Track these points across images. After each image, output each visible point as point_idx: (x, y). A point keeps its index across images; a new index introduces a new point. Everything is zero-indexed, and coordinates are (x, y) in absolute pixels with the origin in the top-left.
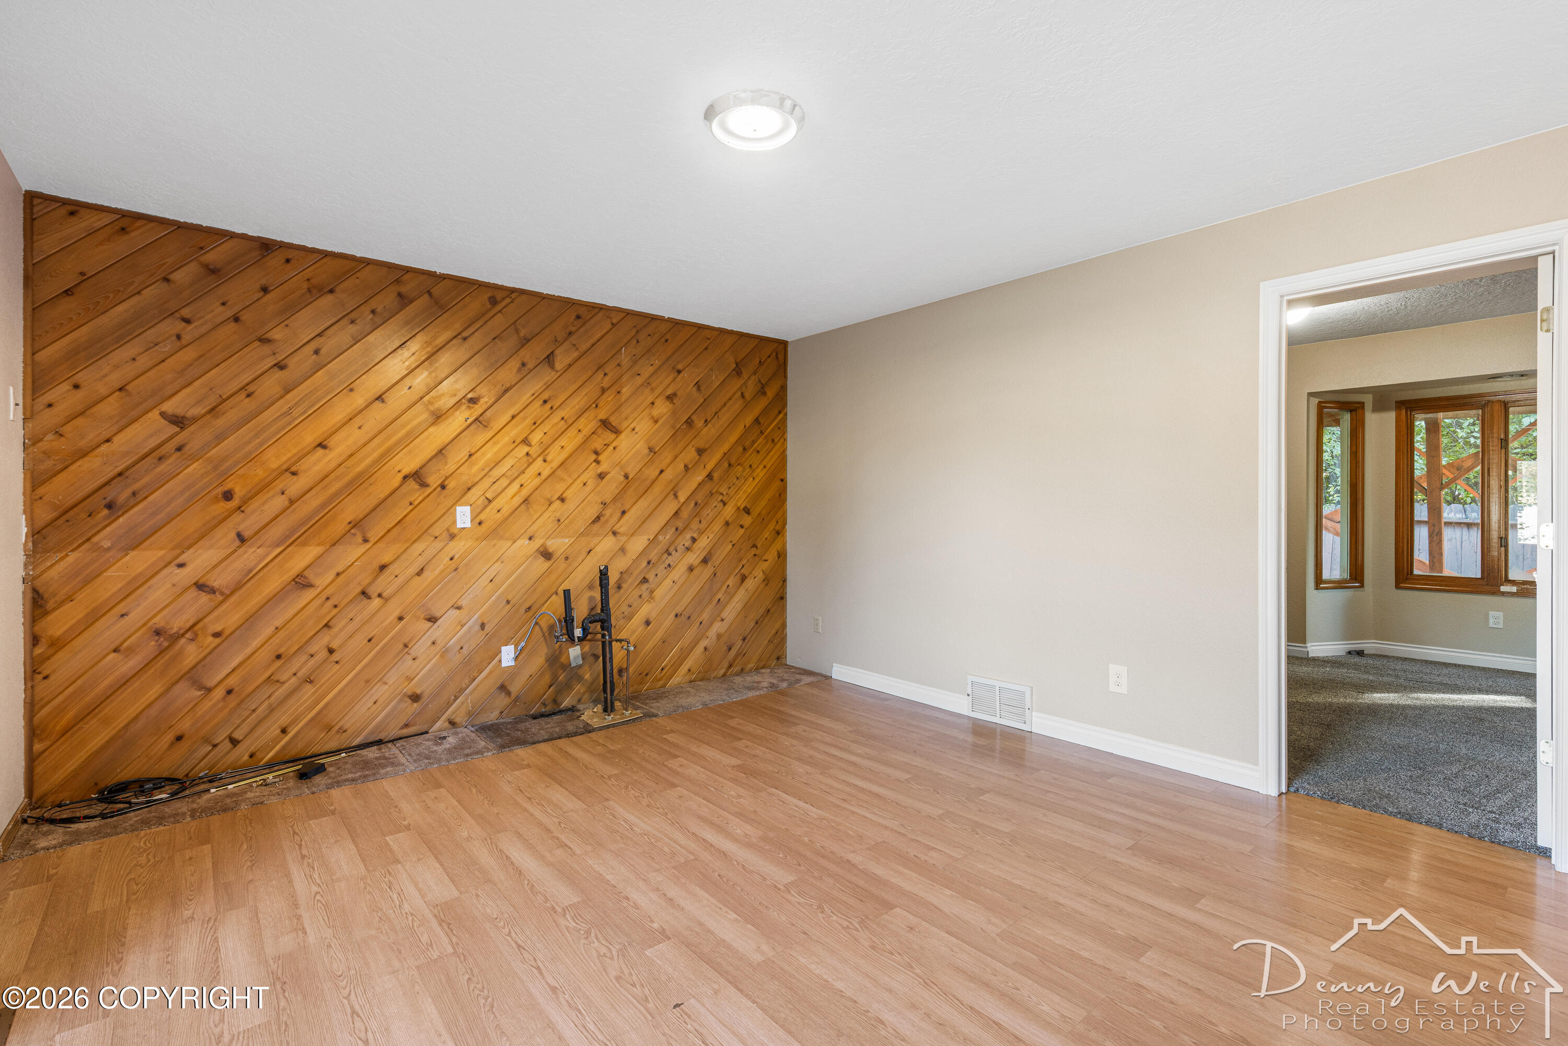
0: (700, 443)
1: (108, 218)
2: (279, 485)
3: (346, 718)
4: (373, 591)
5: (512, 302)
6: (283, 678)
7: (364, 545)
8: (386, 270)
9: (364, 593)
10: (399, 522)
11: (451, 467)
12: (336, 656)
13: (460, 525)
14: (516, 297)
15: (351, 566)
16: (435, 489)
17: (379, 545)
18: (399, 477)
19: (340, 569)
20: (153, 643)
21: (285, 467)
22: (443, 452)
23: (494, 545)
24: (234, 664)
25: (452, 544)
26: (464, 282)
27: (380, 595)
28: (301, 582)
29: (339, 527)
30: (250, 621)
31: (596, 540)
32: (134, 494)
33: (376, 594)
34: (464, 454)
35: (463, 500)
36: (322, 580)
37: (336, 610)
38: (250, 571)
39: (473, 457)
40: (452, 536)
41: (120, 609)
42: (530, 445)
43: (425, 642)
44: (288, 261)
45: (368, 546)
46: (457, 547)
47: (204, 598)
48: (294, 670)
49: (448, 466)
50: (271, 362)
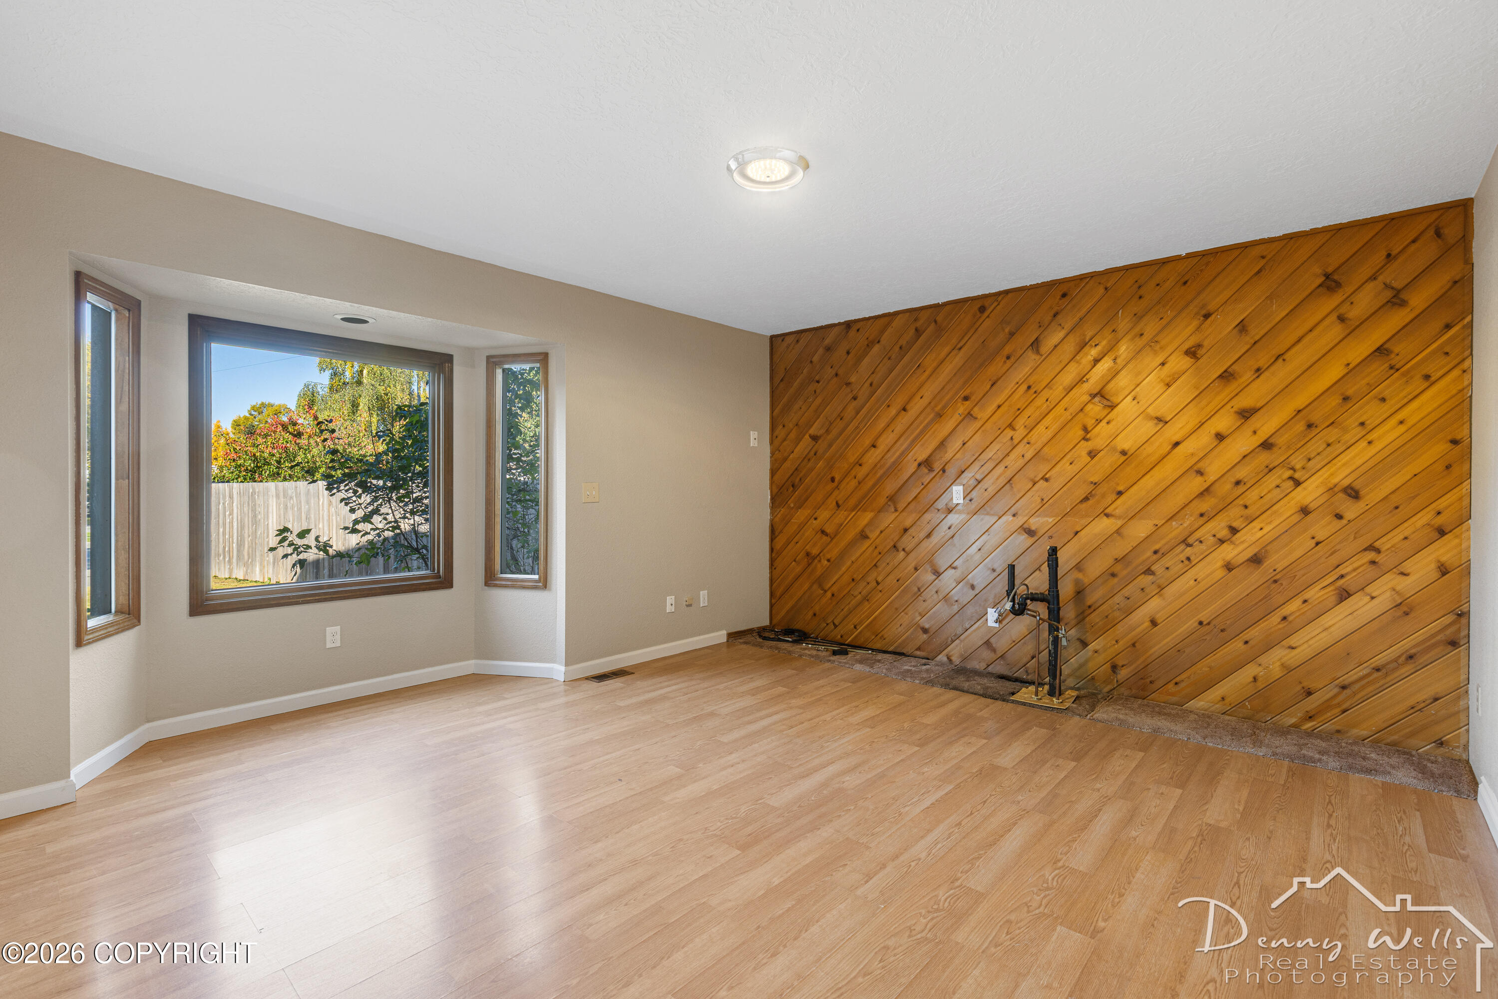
0: (1245, 401)
1: (792, 337)
2: (853, 473)
3: (885, 631)
4: (900, 545)
5: (998, 304)
6: (856, 593)
7: (895, 514)
8: (908, 314)
9: (895, 546)
10: (915, 497)
11: (949, 455)
12: (880, 587)
13: (955, 501)
14: (1002, 300)
15: (888, 527)
16: (938, 473)
17: (904, 514)
18: (916, 464)
19: (882, 528)
20: (806, 560)
21: (855, 462)
22: (944, 443)
23: (982, 520)
24: (834, 580)
25: (950, 516)
26: (960, 302)
27: (904, 550)
28: (863, 536)
29: (882, 500)
30: (843, 554)
31: (1085, 521)
32: (800, 479)
33: (902, 549)
34: (959, 444)
35: (957, 481)
36: (873, 535)
37: (880, 556)
38: (841, 525)
39: (966, 445)
40: (950, 511)
41: (795, 540)
42: (1014, 429)
43: (933, 590)
44: (858, 330)
45: (897, 514)
46: (954, 519)
47: (825, 538)
48: (860, 590)
49: (947, 454)
50: (851, 396)
